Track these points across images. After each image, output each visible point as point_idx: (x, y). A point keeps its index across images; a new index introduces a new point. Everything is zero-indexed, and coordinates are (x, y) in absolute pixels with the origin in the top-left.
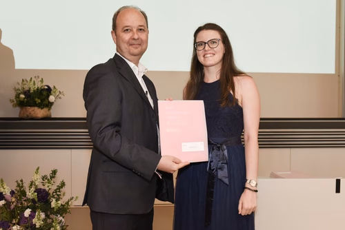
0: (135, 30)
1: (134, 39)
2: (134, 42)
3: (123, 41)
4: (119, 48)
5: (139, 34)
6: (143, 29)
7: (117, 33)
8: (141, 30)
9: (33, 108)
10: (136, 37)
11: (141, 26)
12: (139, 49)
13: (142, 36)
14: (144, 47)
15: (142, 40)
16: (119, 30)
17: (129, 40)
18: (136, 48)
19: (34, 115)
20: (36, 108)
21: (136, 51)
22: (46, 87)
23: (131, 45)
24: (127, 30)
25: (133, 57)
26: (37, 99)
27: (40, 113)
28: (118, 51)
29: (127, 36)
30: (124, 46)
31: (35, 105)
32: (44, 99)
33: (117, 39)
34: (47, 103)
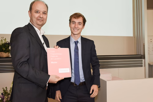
0: (41, 13)
1: (40, 17)
2: (40, 18)
3: (34, 17)
4: (31, 20)
5: (43, 15)
6: (45, 13)
7: (32, 12)
8: (44, 13)
9: (1, 53)
10: (41, 16)
11: (45, 11)
12: (42, 22)
13: (44, 16)
14: (44, 22)
15: (44, 19)
16: (33, 11)
17: (38, 17)
18: (41, 22)
19: (2, 56)
20: (3, 53)
21: (40, 23)
22: (8, 43)
23: (38, 20)
24: (37, 12)
25: (38, 26)
26: (3, 48)
27: (5, 55)
28: (30, 21)
29: (37, 15)
30: (34, 20)
31: (2, 51)
32: (7, 48)
33: (31, 15)
34: (8, 50)
